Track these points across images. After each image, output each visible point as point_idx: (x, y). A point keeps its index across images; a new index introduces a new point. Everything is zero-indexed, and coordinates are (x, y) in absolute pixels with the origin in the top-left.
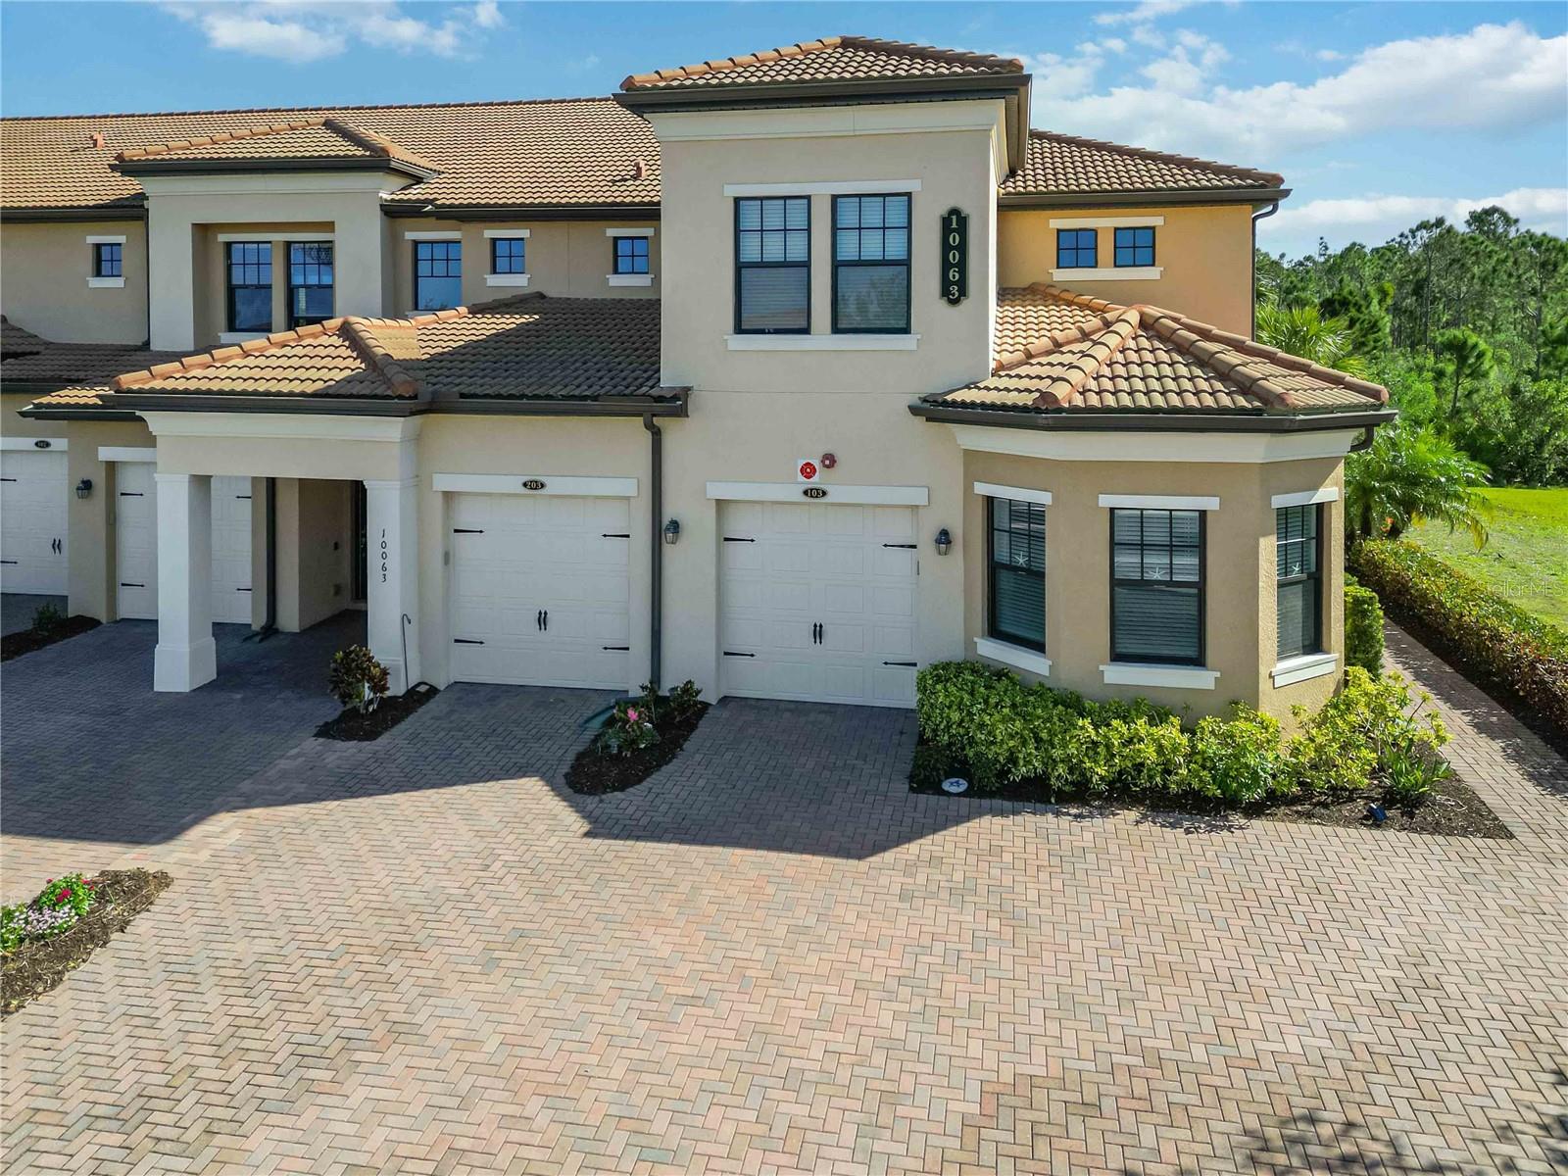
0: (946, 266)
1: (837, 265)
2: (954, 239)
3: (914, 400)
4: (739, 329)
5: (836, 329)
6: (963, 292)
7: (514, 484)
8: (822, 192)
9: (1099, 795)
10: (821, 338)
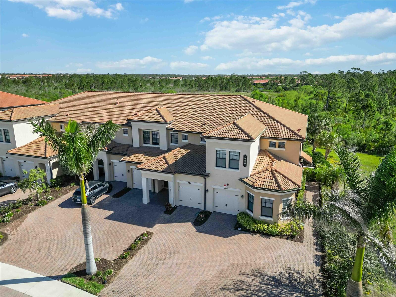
0: (244, 162)
1: (230, 159)
2: (245, 159)
3: (239, 178)
4: (217, 166)
5: (229, 168)
6: (246, 166)
7: (187, 183)
8: (228, 150)
9: (256, 232)
10: (227, 169)
